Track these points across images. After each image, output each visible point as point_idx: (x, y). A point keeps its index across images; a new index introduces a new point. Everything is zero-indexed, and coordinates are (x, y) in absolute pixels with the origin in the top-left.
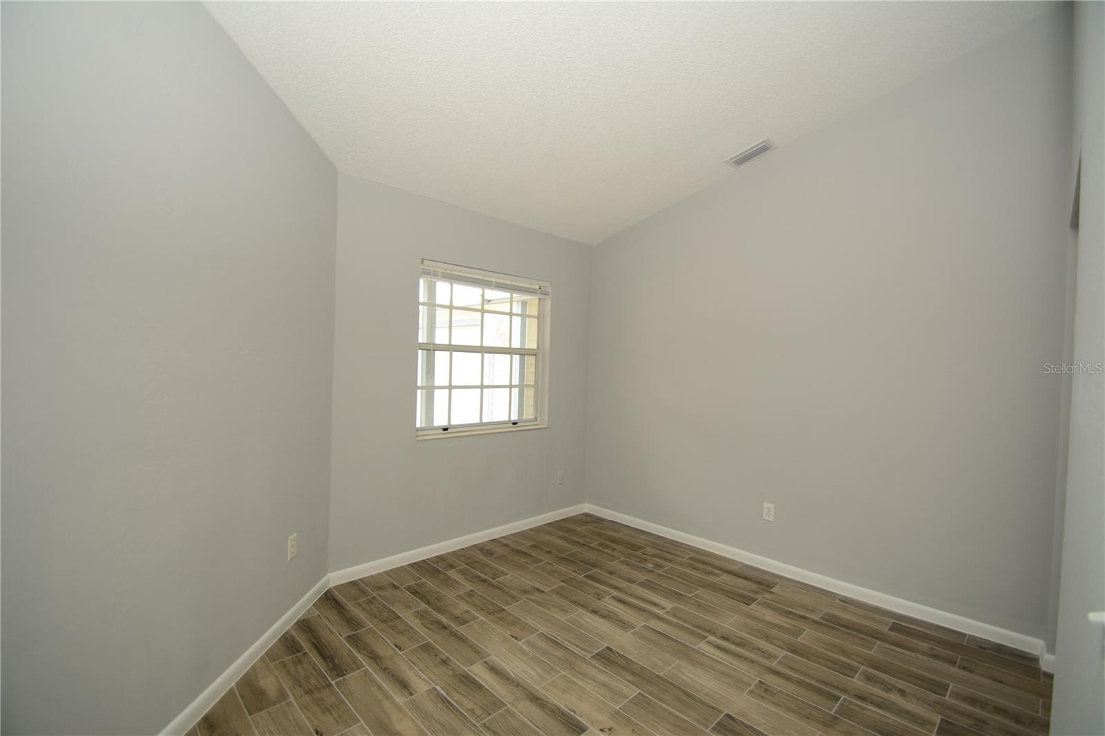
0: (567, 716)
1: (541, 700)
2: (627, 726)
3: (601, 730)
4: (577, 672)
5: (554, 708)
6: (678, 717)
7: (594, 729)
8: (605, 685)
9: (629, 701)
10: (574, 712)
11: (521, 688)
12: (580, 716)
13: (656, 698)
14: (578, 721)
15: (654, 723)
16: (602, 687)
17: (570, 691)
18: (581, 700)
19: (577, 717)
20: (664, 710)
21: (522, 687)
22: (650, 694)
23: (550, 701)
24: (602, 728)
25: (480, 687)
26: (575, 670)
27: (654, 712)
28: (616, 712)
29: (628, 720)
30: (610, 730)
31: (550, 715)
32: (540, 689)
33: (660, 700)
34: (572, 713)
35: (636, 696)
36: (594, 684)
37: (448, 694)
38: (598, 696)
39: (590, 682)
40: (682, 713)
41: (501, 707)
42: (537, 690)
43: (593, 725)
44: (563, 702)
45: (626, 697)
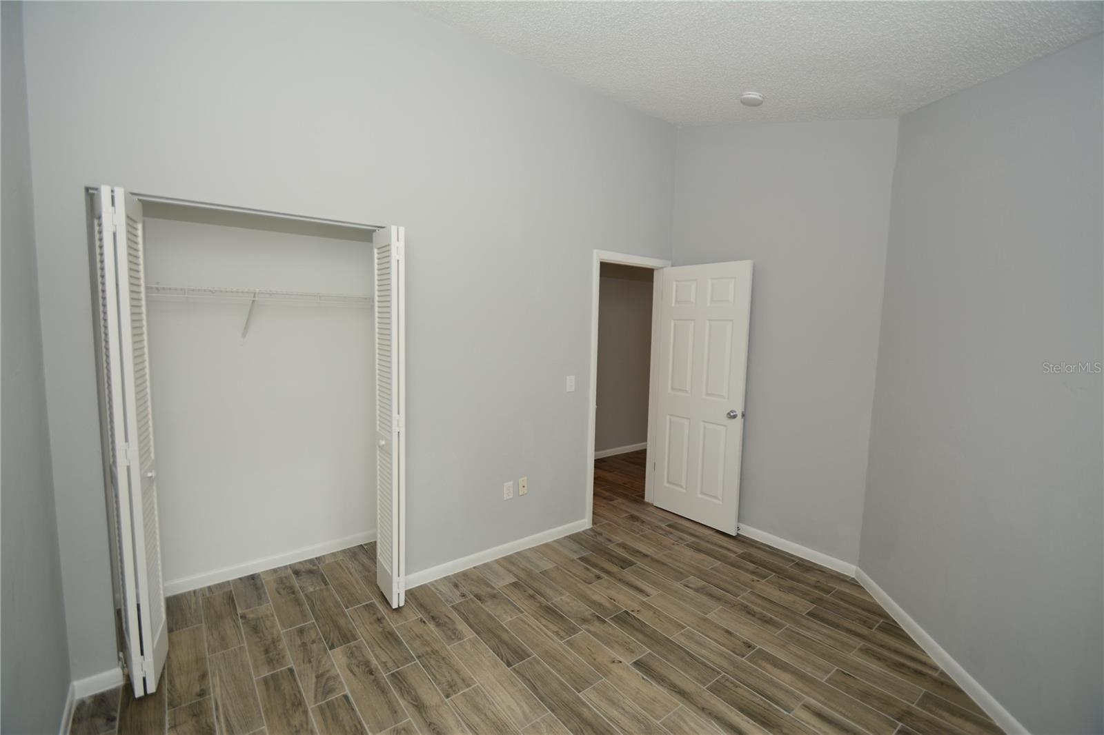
0: (650, 675)
1: (676, 692)
2: (599, 664)
3: (621, 662)
4: (642, 723)
5: (662, 683)
6: (553, 667)
7: (627, 663)
8: (612, 702)
9: (592, 685)
10: (643, 678)
11: (699, 706)
12: (638, 674)
13: (567, 687)
14: (639, 670)
15: (576, 664)
16: (616, 701)
17: (648, 699)
18: (638, 689)
19: (641, 674)
20: (562, 675)
21: (699, 708)
22: (569, 689)
23: (667, 690)
24: (620, 664)
25: (741, 710)
26: (644, 724)
27: (572, 673)
28: (605, 675)
29: (598, 668)
30: (614, 662)
31: (665, 677)
32: (679, 705)
33: (562, 684)
34: (645, 677)
35: (584, 689)
36: (623, 705)
37: (771, 706)
38: (621, 692)
39: (627, 708)
40: (549, 671)
41: (711, 686)
42: (682, 702)
43: (628, 666)
44: (655, 689)
45: (594, 689)
